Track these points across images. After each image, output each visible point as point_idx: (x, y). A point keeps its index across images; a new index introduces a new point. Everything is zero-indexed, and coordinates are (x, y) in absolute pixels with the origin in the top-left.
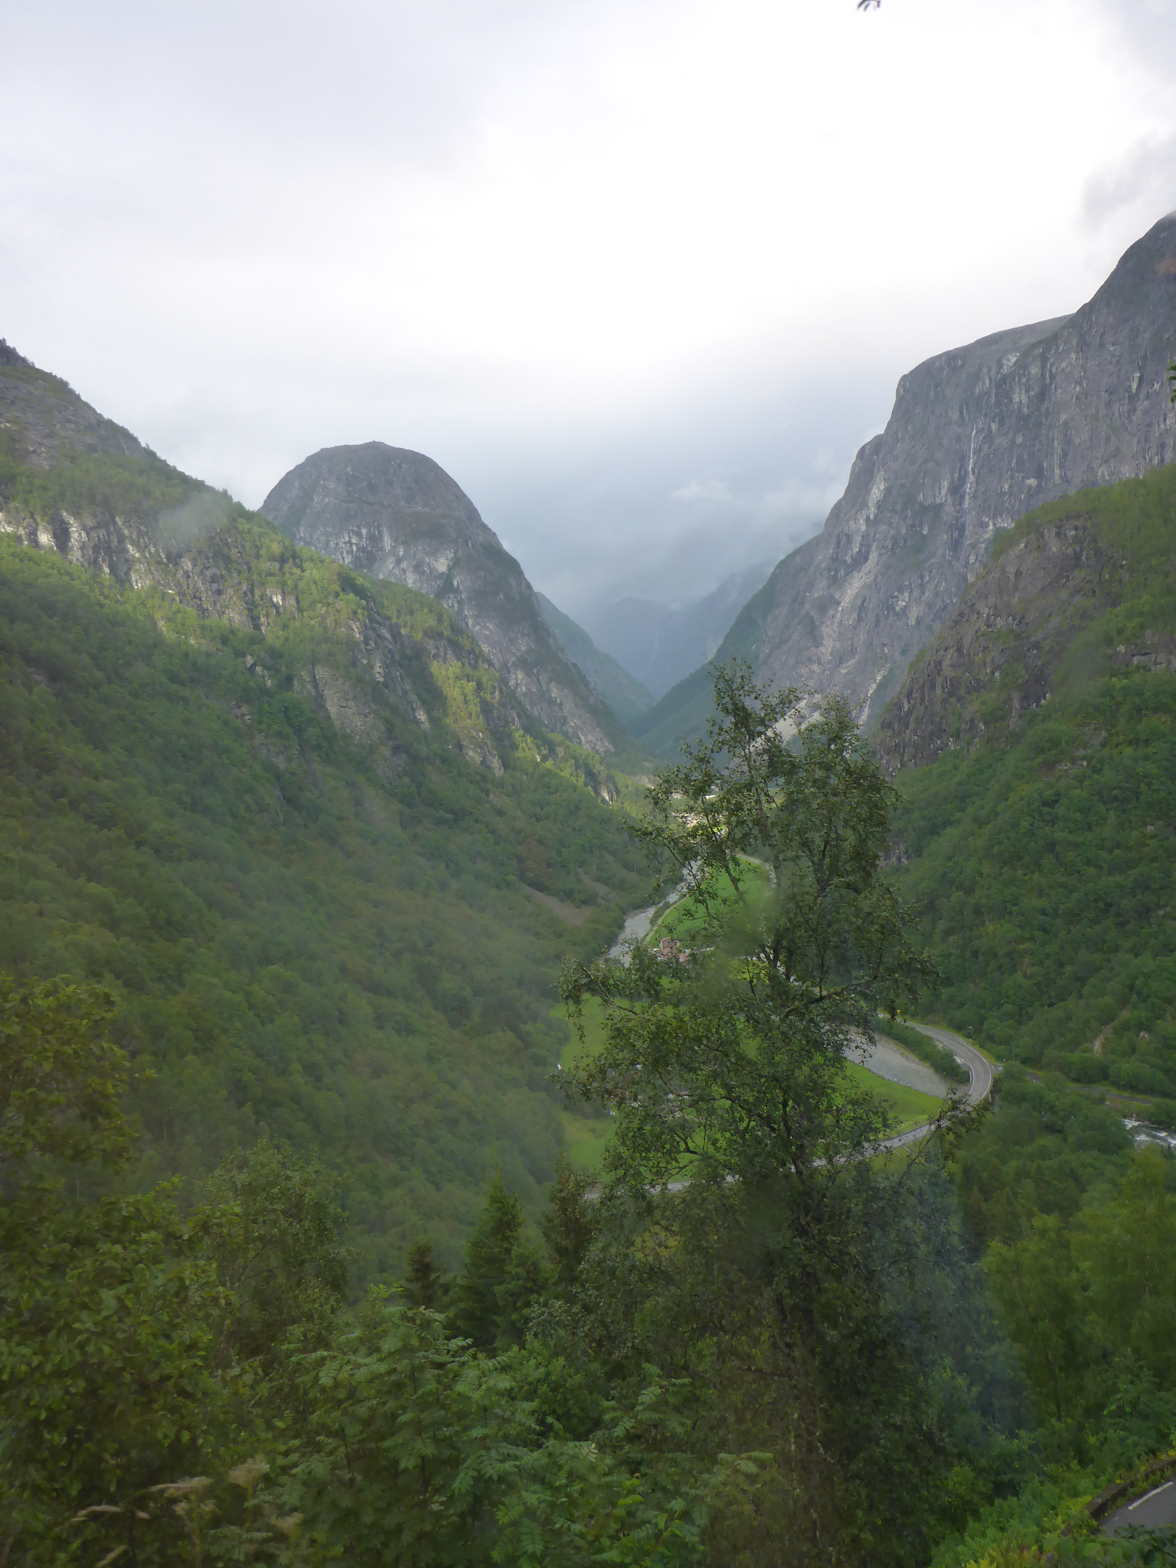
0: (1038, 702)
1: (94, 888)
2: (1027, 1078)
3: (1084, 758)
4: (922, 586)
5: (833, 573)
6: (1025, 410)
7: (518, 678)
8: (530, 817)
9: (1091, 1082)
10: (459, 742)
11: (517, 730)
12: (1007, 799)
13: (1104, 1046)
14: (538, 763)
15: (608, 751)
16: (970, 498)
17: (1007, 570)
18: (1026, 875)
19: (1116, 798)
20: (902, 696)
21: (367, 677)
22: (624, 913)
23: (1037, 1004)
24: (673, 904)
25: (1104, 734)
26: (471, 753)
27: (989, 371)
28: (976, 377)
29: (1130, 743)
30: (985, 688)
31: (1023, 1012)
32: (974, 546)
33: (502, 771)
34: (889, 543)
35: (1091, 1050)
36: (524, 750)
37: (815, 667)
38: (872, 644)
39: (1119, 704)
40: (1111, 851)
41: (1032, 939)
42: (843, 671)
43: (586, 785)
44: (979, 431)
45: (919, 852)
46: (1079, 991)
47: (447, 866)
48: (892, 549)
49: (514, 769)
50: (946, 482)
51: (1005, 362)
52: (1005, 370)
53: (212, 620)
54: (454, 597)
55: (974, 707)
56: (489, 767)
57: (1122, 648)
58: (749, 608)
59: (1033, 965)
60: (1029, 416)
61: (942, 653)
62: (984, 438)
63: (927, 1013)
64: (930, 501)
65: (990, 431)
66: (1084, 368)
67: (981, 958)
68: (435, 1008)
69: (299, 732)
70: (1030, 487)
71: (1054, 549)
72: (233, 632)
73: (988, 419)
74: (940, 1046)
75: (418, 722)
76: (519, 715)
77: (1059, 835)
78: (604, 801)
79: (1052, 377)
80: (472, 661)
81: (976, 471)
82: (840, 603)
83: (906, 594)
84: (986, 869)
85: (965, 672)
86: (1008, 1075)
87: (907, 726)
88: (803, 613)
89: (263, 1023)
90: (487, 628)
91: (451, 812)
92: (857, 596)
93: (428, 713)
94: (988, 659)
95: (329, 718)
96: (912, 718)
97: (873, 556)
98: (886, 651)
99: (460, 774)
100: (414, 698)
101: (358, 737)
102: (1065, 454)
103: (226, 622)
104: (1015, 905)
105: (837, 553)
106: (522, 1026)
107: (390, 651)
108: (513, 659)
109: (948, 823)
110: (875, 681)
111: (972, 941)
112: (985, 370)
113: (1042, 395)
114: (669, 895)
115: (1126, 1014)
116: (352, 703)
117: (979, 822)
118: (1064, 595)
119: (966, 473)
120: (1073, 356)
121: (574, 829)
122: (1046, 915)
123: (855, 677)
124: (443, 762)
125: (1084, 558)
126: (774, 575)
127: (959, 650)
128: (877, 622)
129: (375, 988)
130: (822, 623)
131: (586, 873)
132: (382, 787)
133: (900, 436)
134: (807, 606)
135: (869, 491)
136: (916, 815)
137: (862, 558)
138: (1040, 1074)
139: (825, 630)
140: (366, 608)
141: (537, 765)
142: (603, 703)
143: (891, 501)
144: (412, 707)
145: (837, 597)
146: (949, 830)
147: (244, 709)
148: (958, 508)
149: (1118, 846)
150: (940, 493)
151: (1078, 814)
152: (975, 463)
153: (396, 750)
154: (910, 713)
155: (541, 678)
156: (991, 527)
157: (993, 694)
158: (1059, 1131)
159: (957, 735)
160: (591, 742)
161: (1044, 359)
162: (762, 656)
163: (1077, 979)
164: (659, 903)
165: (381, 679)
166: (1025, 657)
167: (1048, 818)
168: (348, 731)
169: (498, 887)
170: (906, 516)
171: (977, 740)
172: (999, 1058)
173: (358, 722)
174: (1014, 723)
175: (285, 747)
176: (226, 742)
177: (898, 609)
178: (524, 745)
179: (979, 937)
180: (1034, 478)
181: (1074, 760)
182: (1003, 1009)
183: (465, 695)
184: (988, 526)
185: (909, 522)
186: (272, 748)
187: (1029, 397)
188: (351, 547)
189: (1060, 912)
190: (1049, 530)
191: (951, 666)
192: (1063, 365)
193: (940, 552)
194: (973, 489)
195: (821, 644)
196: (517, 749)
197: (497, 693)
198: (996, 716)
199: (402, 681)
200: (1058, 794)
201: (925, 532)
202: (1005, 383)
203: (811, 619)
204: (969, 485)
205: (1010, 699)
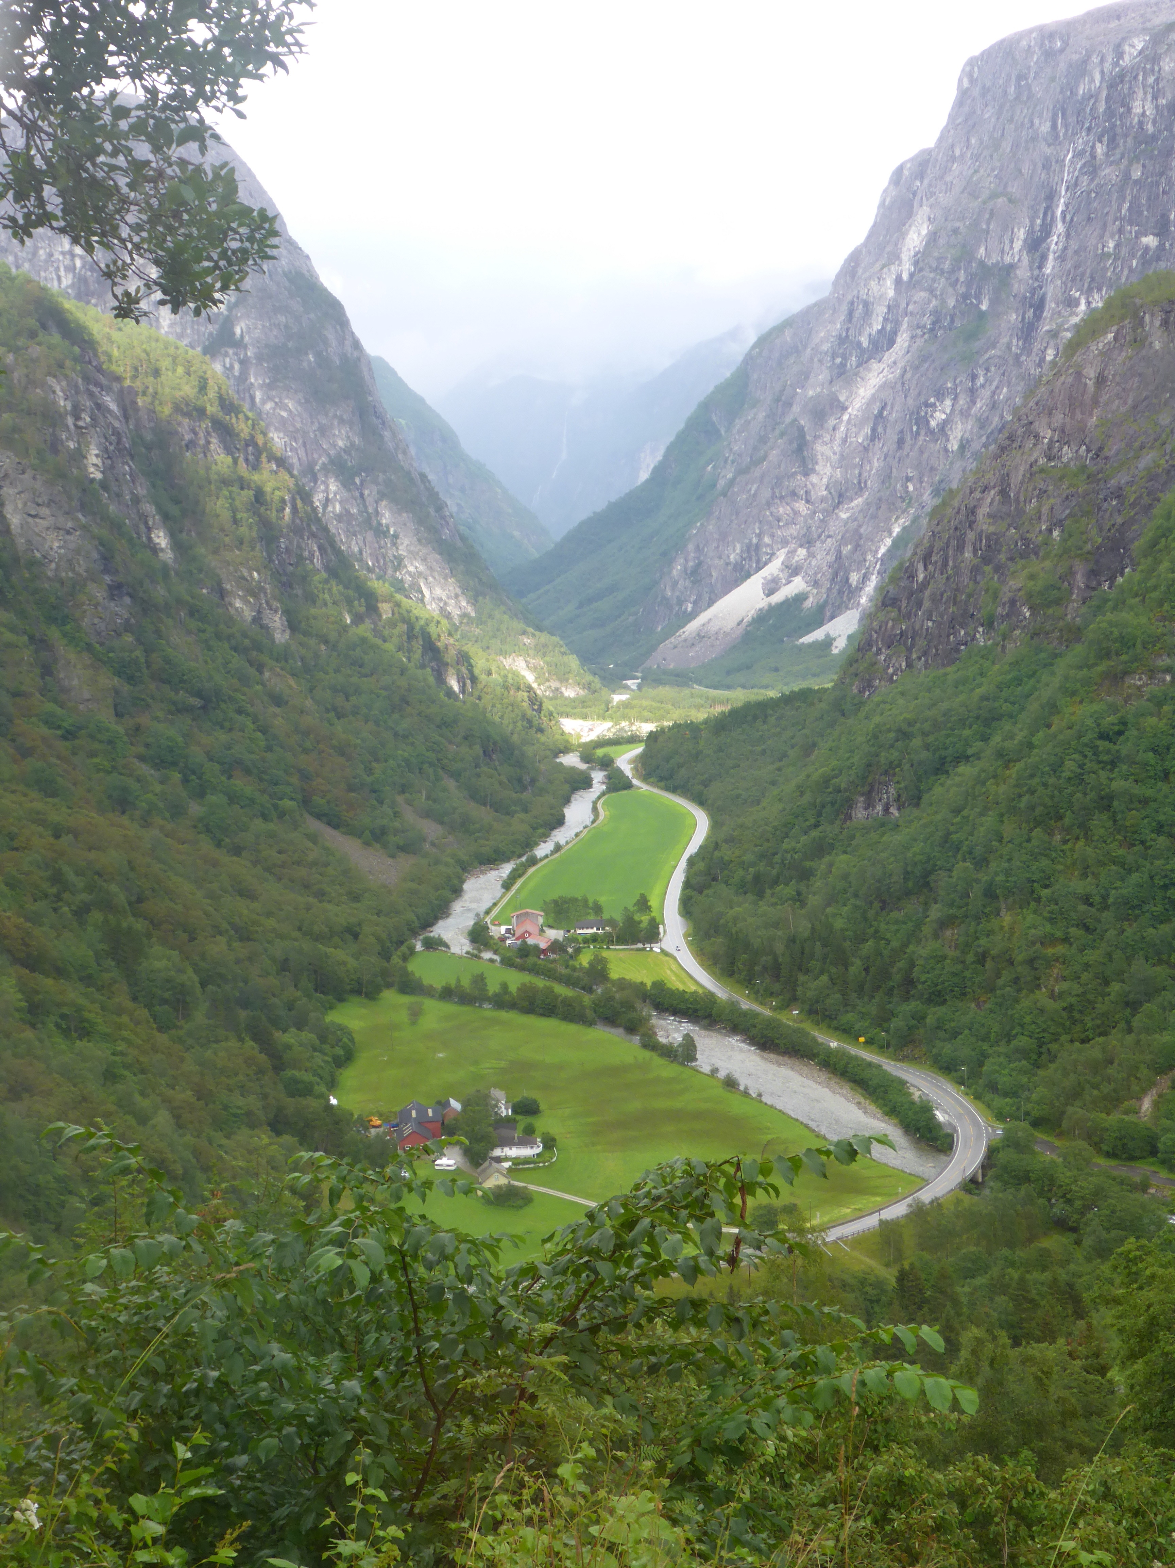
0: (1112, 579)
2: (1037, 1149)
3: (1168, 670)
4: (972, 392)
5: (838, 360)
6: (1150, 128)
7: (329, 493)
8: (328, 711)
9: (1132, 1158)
10: (219, 583)
11: (317, 572)
12: (1049, 726)
13: (1156, 1105)
14: (346, 626)
15: (465, 615)
16: (1056, 259)
17: (1084, 372)
18: (1065, 842)
20: (916, 558)
21: (75, 471)
22: (464, 869)
23: (1064, 1038)
24: (541, 860)
26: (238, 604)
27: (1102, 61)
28: (1081, 69)
30: (1036, 554)
31: (1044, 1049)
32: (1054, 334)
33: (287, 635)
34: (927, 321)
35: (1137, 1112)
36: (326, 604)
37: (801, 507)
38: (890, 477)
41: (1066, 940)
42: (844, 516)
43: (423, 666)
44: (1078, 155)
45: (916, 800)
46: (1128, 1023)
47: (186, 781)
48: (932, 330)
49: (306, 634)
50: (1022, 231)
51: (1127, 48)
52: (1126, 61)
54: (236, 354)
55: (1017, 582)
56: (265, 628)
59: (1064, 978)
60: (1154, 137)
61: (977, 495)
62: (1084, 165)
63: (903, 1045)
64: (994, 258)
65: (1093, 156)
67: (989, 964)
68: (135, 999)
70: (1147, 249)
71: (1157, 345)
73: (1091, 137)
74: (916, 1095)
75: (155, 550)
76: (321, 548)
77: (1119, 785)
78: (450, 693)
80: (251, 458)
81: (1068, 217)
82: (847, 408)
83: (948, 402)
84: (1009, 829)
85: (1009, 526)
86: (1011, 1142)
87: (919, 605)
88: (788, 419)
90: (285, 408)
91: (199, 694)
92: (873, 398)
93: (172, 535)
94: (1045, 510)
95: (7, 531)
96: (927, 593)
97: (903, 339)
98: (911, 488)
99: (218, 636)
100: (149, 508)
101: (53, 566)
104: (1046, 887)
105: (848, 330)
106: (277, 1035)
107: (116, 433)
108: (324, 459)
109: (962, 758)
110: (890, 533)
111: (977, 938)
112: (1095, 59)
114: (537, 844)
116: (45, 511)
117: (1005, 758)
119: (1054, 218)
121: (396, 735)
122: (1091, 905)
123: (860, 526)
124: (191, 614)
127: (1004, 493)
128: (901, 442)
129: (33, 961)
130: (816, 437)
131: (409, 803)
132: (89, 648)
133: (957, 152)
134: (796, 409)
135: (903, 235)
136: (917, 742)
137: (886, 340)
138: (1057, 1143)
139: (820, 448)
140: (81, 360)
141: (345, 628)
142: (463, 538)
143: (936, 254)
144: (146, 523)
145: (842, 398)
146: (962, 769)
148: (1036, 272)
150: (1012, 248)
151: (1151, 754)
152: (1067, 205)
153: (115, 590)
154: (925, 585)
155: (366, 492)
156: (1083, 307)
157: (1048, 564)
158: (1074, 1229)
159: (989, 624)
160: (440, 599)
162: (721, 483)
163: (1127, 1004)
164: (520, 856)
165: (99, 476)
166: (1099, 509)
167: (1105, 758)
168: (38, 555)
169: (265, 817)
170: (957, 280)
171: (1017, 632)
172: (1000, 1116)
173: (55, 543)
174: (1074, 610)
177: (933, 423)
178: (327, 596)
179: (990, 933)
180: (1154, 235)
181: (1152, 673)
182: (1014, 1043)
183: (234, 511)
184: (1078, 304)
185: (962, 289)
187: (1157, 107)
188: (72, 260)
189: (1111, 900)
190: (1152, 315)
191: (989, 515)
193: (1004, 340)
194: (1061, 245)
195: (813, 470)
196: (314, 602)
197: (288, 510)
198: (1047, 599)
199: (133, 481)
200: (1124, 723)
201: (984, 307)
202: (1122, 82)
203: (801, 429)
204: (1055, 238)
205: (1071, 572)
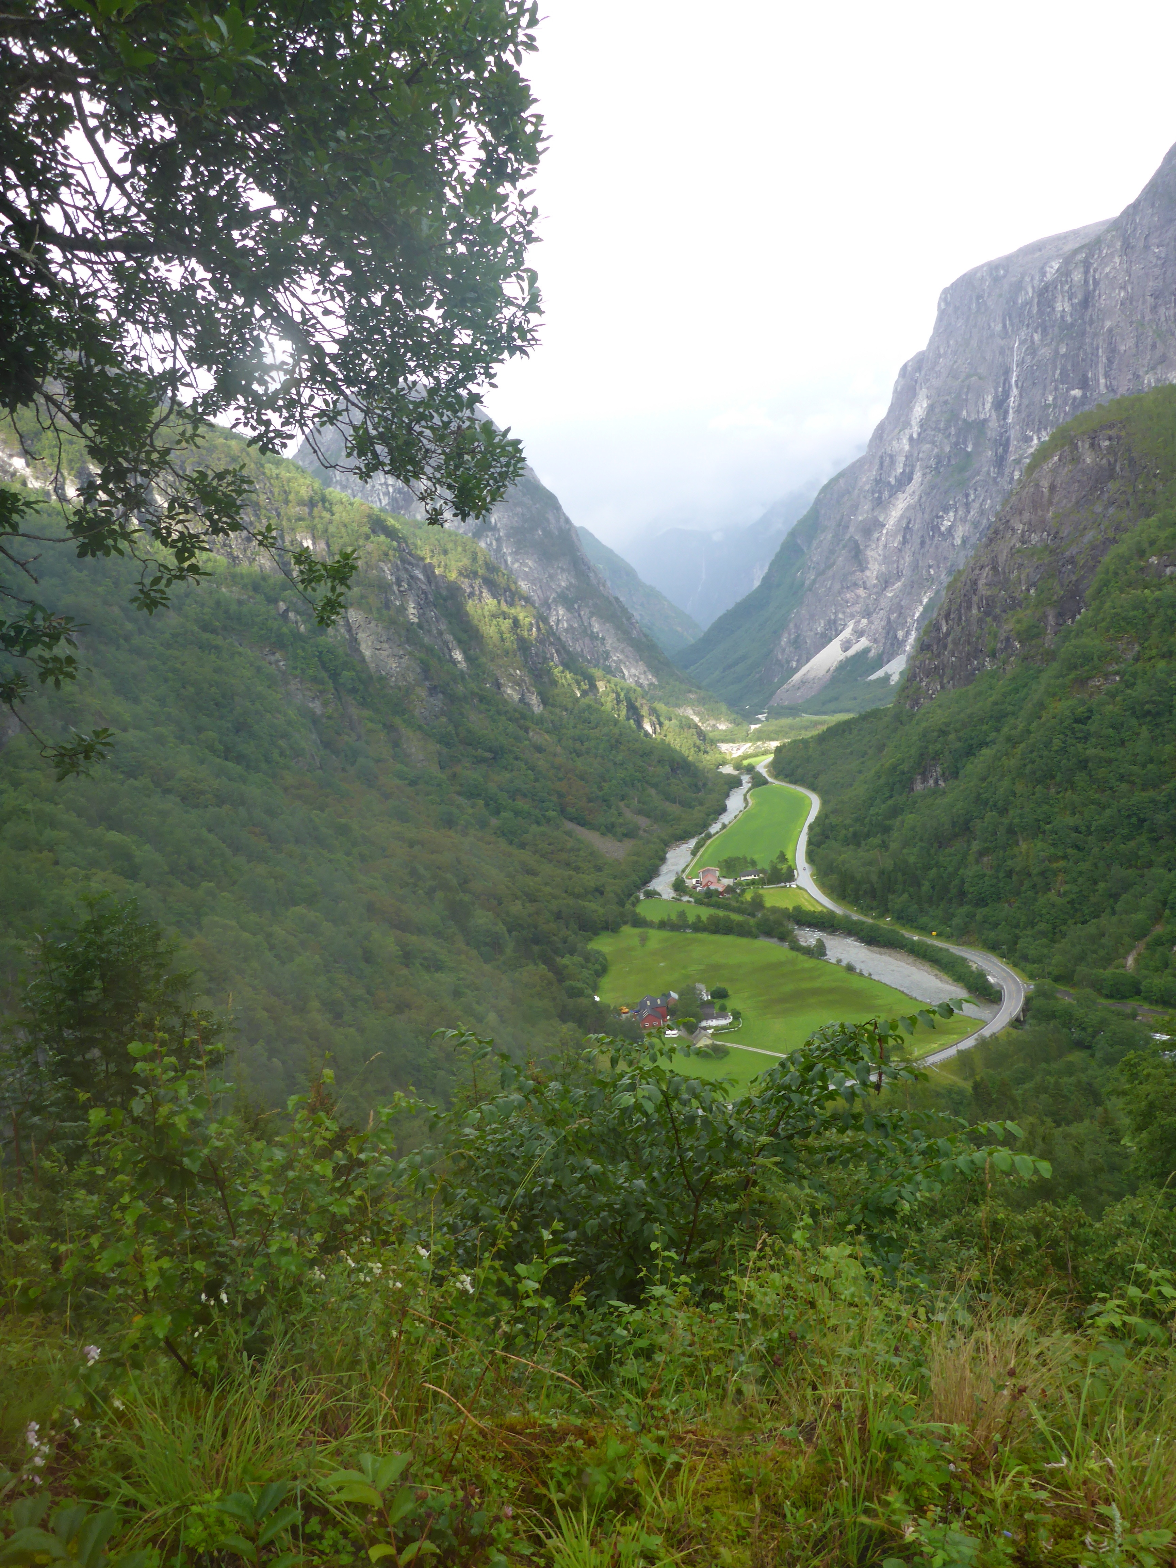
0: (1073, 617)
1: (113, 836)
2: (1059, 996)
3: (1117, 673)
4: (967, 505)
5: (876, 495)
6: (1069, 319)
7: (559, 616)
8: (571, 753)
9: (1124, 997)
10: (496, 680)
11: (556, 666)
12: (1040, 718)
13: (1137, 961)
14: (578, 698)
15: (651, 684)
16: (1014, 412)
17: (1041, 484)
18: (1058, 793)
19: (1149, 713)
20: (940, 617)
21: (401, 619)
22: (666, 845)
23: (1070, 922)
24: (714, 835)
25: (1137, 648)
26: (509, 691)
27: (1032, 279)
28: (1018, 287)
29: (1163, 656)
30: (1020, 606)
31: (1057, 930)
32: (1018, 461)
33: (541, 708)
34: (932, 463)
35: (1124, 967)
36: (564, 686)
37: (861, 592)
38: (918, 567)
39: (1151, 617)
40: (1144, 766)
41: (1065, 857)
42: (890, 595)
43: (628, 719)
44: (1022, 342)
45: (955, 775)
46: (1113, 908)
47: (487, 805)
48: (936, 468)
49: (553, 706)
50: (990, 396)
51: (1048, 269)
52: (1049, 277)
53: (244, 567)
54: (493, 535)
55: (1009, 625)
56: (527, 705)
57: (1154, 560)
58: (793, 534)
59: (1066, 883)
60: (1072, 325)
61: (977, 572)
62: (1027, 349)
63: (962, 935)
64: (973, 417)
65: (1033, 342)
66: (1128, 272)
67: (1015, 878)
68: (468, 944)
69: (335, 676)
70: (1075, 398)
71: (1088, 461)
72: (264, 578)
73: (1030, 330)
74: (974, 967)
75: (454, 663)
76: (558, 651)
77: (1091, 752)
78: (647, 734)
79: (1096, 283)
80: (509, 599)
81: (1020, 384)
82: (885, 525)
83: (951, 514)
84: (1019, 788)
85: (1000, 589)
86: (1040, 993)
87: (945, 647)
88: (847, 537)
89: (283, 963)
90: (526, 565)
91: (490, 750)
92: (902, 517)
93: (465, 652)
94: (1023, 577)
95: (363, 660)
96: (950, 639)
97: (917, 476)
98: (932, 572)
99: (499, 713)
100: (449, 637)
101: (393, 679)
102: (1110, 361)
103: (257, 568)
104: (1048, 823)
105: (881, 475)
106: (558, 959)
107: (424, 592)
108: (554, 595)
109: (983, 744)
110: (921, 603)
111: (1005, 861)
112: (1027, 279)
113: (1086, 302)
115: (1159, 930)
116: (385, 646)
117: (1012, 741)
118: (1099, 508)
119: (1010, 386)
120: (1117, 260)
121: (615, 764)
122: (1080, 833)
123: (901, 601)
124: (481, 701)
125: (1118, 468)
126: (818, 501)
127: (994, 568)
128: (923, 543)
129: (403, 926)
130: (866, 546)
131: (628, 806)
132: (420, 727)
133: (942, 351)
134: (852, 529)
135: (911, 409)
136: (952, 737)
137: (906, 478)
138: (1072, 991)
139: (870, 553)
140: (399, 549)
141: (577, 700)
142: (646, 636)
143: (934, 419)
144: (448, 647)
145: (881, 519)
146: (985, 751)
147: (278, 655)
148: (1002, 422)
149: (1151, 761)
150: (984, 408)
151: (1111, 730)
152: (1018, 376)
153: (433, 690)
154: (948, 634)
155: (582, 613)
156: (1035, 441)
157: (1029, 612)
158: (1089, 1047)
159: (993, 655)
160: (635, 676)
161: (1087, 265)
162: (807, 582)
163: (1111, 896)
164: (700, 834)
165: (416, 620)
166: (1060, 572)
167: (1080, 735)
168: (383, 673)
169: (538, 823)
170: (950, 434)
171: (1013, 658)
172: (1032, 977)
173: (393, 665)
174: (1049, 640)
175: (321, 692)
176: (259, 688)
177: (943, 529)
178: (564, 681)
179: (1013, 857)
180: (1079, 388)
181: (1106, 676)
182: (1037, 927)
183: (501, 633)
184: (1032, 439)
185: (953, 440)
186: (308, 693)
187: (1072, 305)
188: (393, 488)
189: (1093, 828)
190: (1083, 442)
191: (986, 584)
192: (1107, 270)
193: (985, 469)
194: (1017, 403)
195: (867, 568)
196: (556, 685)
197: (534, 630)
198: (1030, 634)
199: (438, 622)
200: (1090, 711)
201: (969, 449)
202: (1047, 291)
203: (856, 542)
204: (1012, 399)
205: (1045, 616)
